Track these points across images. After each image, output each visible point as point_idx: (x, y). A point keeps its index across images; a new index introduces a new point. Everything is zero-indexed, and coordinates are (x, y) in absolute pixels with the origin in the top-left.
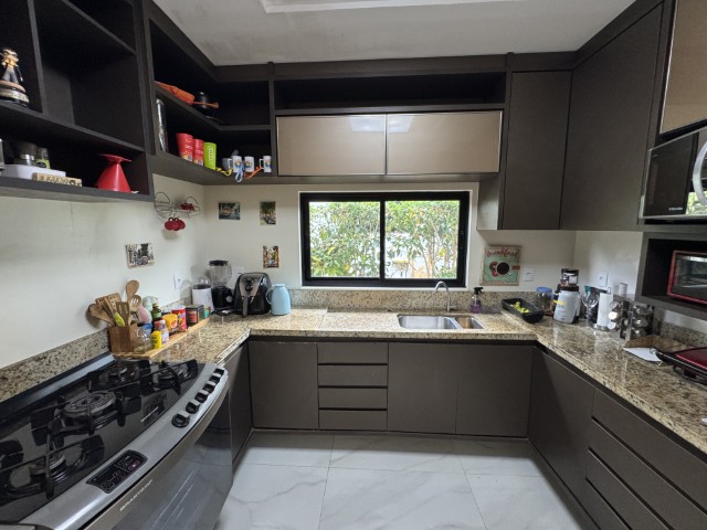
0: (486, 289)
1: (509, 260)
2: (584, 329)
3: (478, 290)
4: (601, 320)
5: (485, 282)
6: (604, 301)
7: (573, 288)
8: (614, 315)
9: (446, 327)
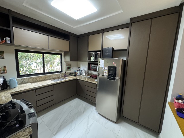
0: (67, 72)
1: (69, 66)
2: (81, 76)
3: (65, 72)
4: (83, 74)
5: (66, 71)
6: (83, 72)
7: (79, 70)
8: (85, 73)
9: (61, 80)
